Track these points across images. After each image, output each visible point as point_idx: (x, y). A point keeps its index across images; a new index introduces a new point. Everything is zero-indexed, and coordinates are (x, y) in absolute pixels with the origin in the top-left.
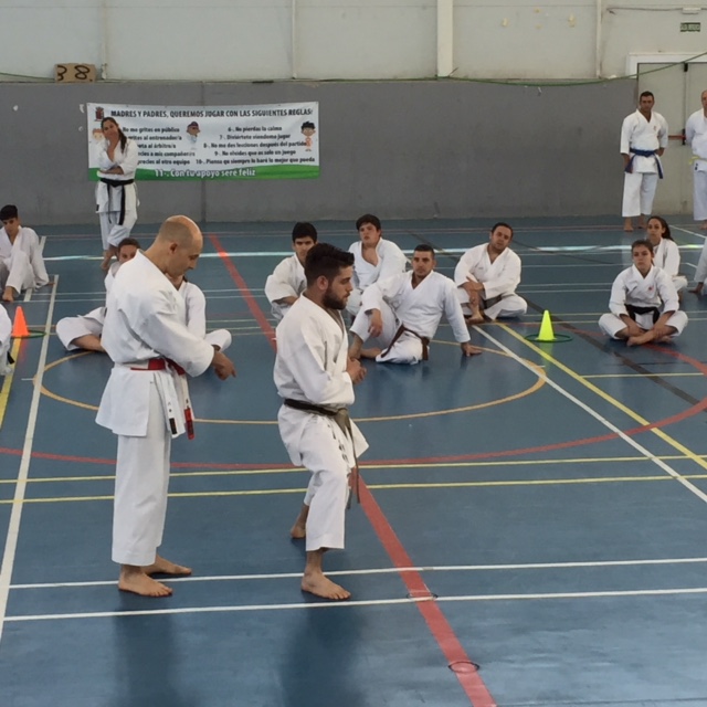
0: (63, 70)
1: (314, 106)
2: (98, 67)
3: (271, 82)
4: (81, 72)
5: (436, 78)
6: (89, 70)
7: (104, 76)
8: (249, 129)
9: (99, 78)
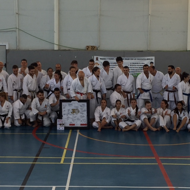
0: (88, 47)
1: (153, 58)
2: (97, 47)
3: (142, 51)
4: (93, 48)
5: (187, 51)
6: (95, 48)
7: (99, 49)
8: (136, 63)
9: (97, 49)
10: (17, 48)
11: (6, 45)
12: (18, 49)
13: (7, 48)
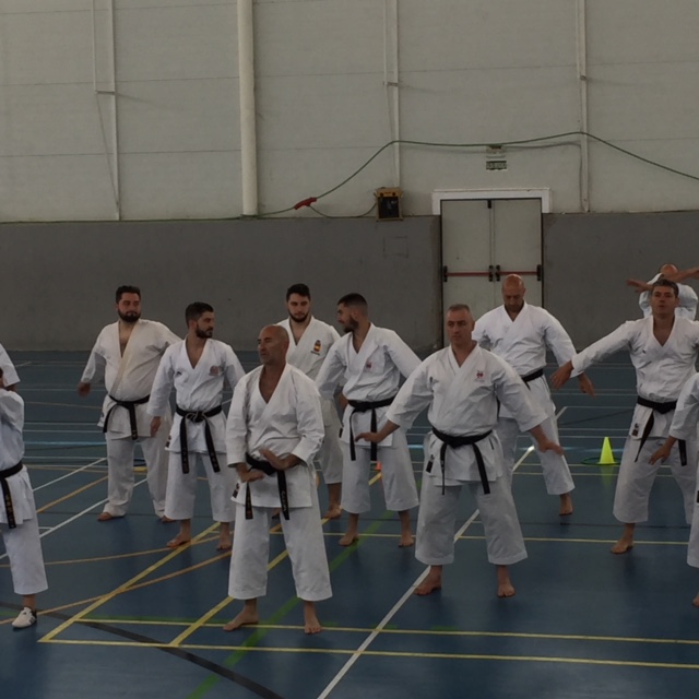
10: (582, 207)
11: (540, 199)
12: (586, 210)
13: (546, 210)
